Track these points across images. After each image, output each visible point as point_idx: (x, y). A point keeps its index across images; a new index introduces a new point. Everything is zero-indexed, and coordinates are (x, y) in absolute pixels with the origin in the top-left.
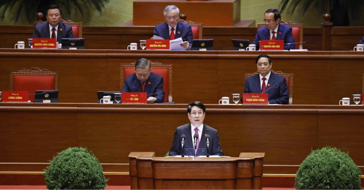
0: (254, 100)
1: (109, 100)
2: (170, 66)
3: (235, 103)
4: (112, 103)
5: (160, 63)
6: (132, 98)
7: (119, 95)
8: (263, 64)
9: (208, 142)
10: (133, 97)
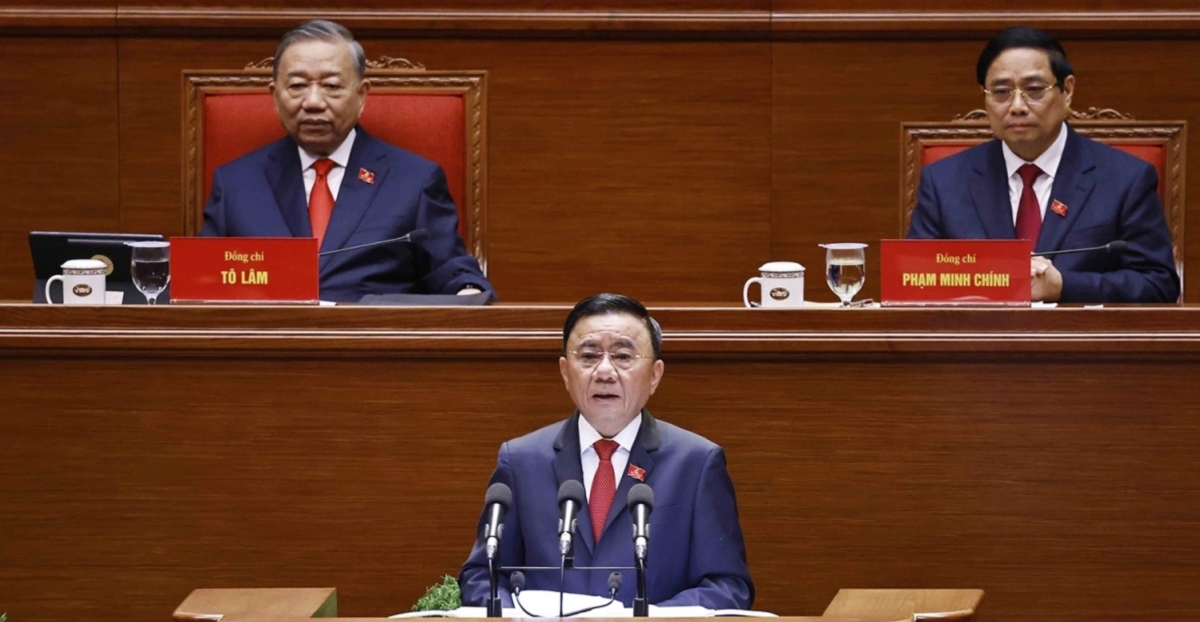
0: (946, 279)
1: (98, 282)
2: (475, 79)
3: (837, 299)
4: (116, 299)
5: (415, 62)
6: (232, 272)
7: (159, 252)
8: (1018, 91)
9: (641, 527)
10: (239, 267)
